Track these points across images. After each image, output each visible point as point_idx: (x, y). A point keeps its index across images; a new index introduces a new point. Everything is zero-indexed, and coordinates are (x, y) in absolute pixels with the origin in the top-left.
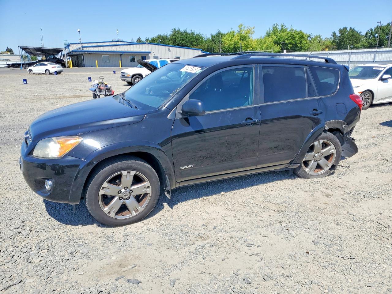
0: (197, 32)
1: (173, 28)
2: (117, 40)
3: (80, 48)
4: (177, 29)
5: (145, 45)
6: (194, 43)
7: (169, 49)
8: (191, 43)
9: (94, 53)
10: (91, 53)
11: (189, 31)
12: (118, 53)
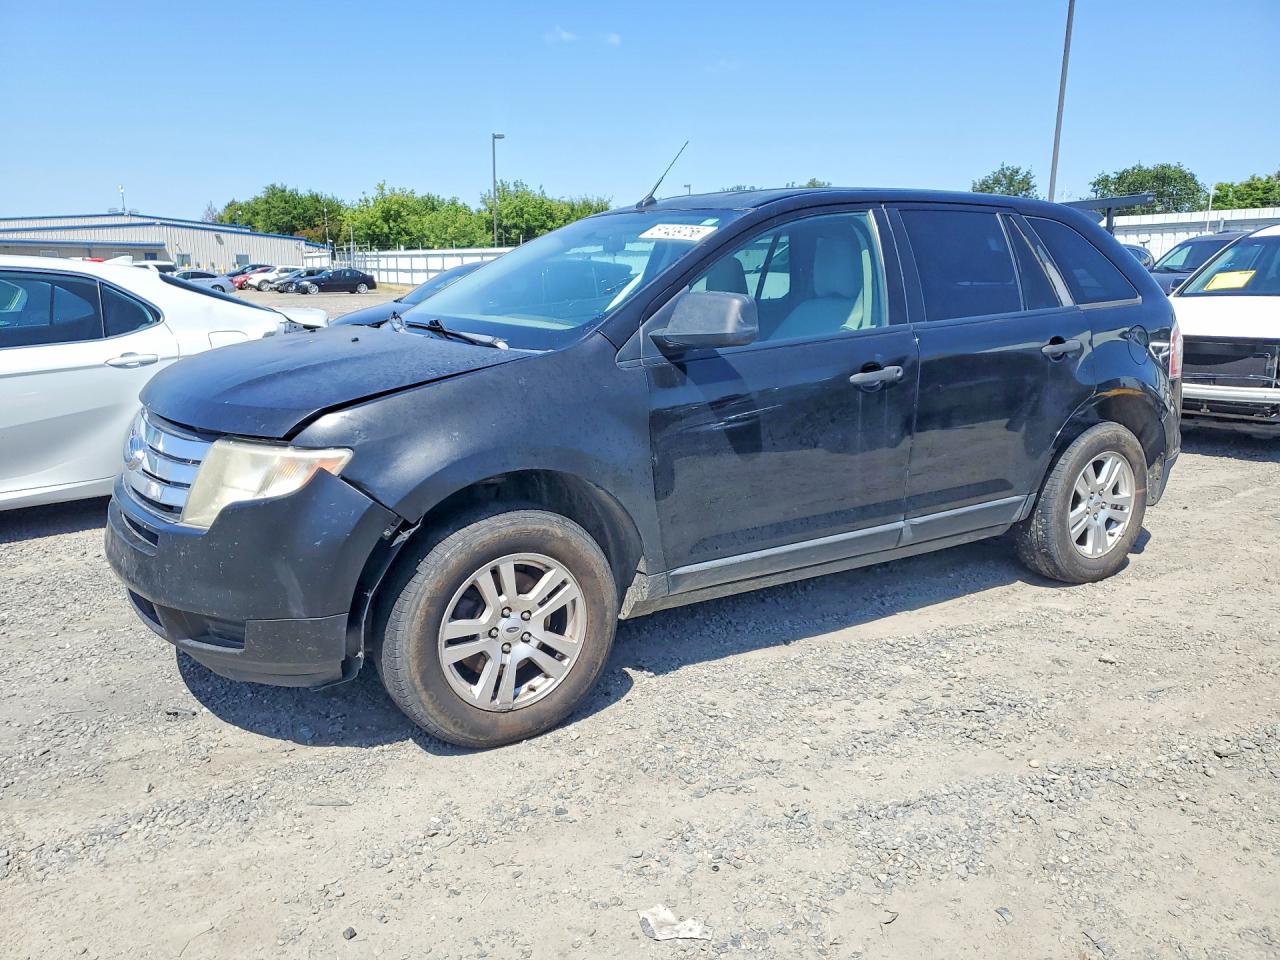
1: (268, 184)
2: (120, 211)
4: (278, 185)
7: (218, 237)
9: (15, 245)
10: (10, 245)
12: (82, 246)
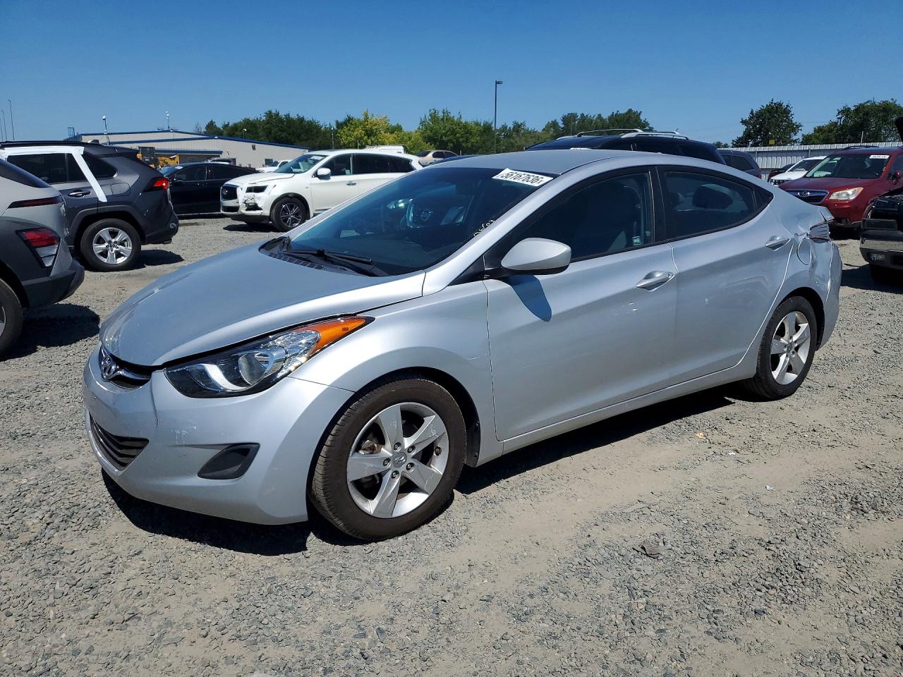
0: (308, 118)
3: (106, 144)
4: (273, 112)
5: (213, 140)
6: (303, 136)
7: (254, 148)
8: (298, 137)
11: (293, 116)
